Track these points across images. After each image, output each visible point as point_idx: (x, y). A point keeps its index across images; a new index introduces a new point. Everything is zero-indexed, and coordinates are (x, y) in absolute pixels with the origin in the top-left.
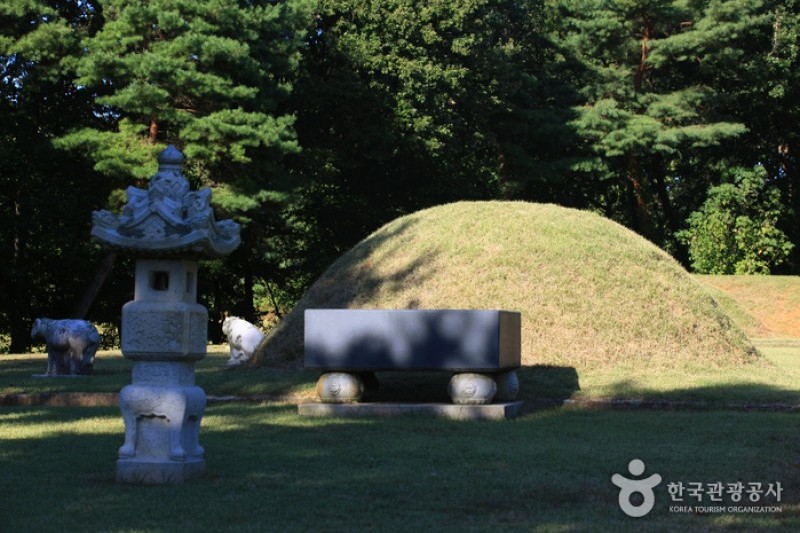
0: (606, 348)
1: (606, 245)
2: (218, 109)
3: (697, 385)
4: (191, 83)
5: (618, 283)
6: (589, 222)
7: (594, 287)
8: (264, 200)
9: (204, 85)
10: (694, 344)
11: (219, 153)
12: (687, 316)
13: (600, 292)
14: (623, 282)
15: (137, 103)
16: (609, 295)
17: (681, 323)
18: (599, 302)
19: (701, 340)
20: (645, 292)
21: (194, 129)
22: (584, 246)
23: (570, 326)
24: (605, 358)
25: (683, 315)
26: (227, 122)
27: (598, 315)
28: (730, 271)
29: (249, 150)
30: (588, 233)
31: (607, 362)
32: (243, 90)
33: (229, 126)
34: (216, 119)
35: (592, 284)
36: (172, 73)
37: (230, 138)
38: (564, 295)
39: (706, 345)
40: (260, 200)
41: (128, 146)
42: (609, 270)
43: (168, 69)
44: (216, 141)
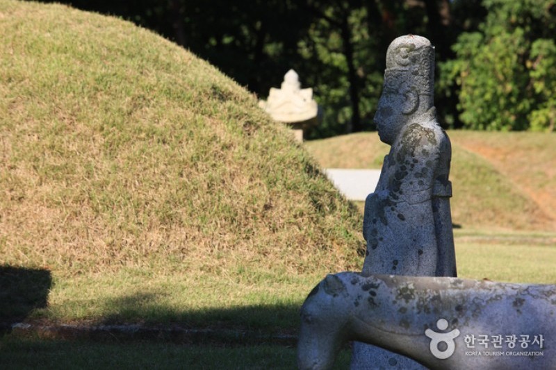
0: (109, 240)
1: (131, 72)
3: (247, 302)
5: (143, 135)
6: (113, 35)
7: (100, 140)
10: (262, 235)
12: (256, 191)
13: (111, 149)
14: (151, 133)
16: (125, 154)
17: (243, 202)
18: (106, 165)
19: (274, 230)
20: (189, 150)
22: (94, 73)
23: (52, 204)
24: (106, 256)
25: (250, 188)
27: (103, 185)
28: (521, 124)
30: (105, 52)
31: (108, 262)
35: (98, 136)
38: (47, 152)
39: (284, 238)
42: (130, 114)
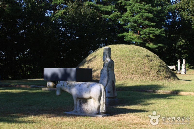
0: (123, 76)
2: (147, 28)
4: (141, 23)
7: (125, 63)
8: (159, 46)
9: (144, 23)
11: (148, 37)
12: (148, 69)
13: (127, 64)
14: (133, 62)
15: (131, 27)
17: (145, 71)
18: (125, 66)
21: (143, 32)
24: (121, 79)
26: (149, 30)
27: (123, 69)
29: (153, 36)
32: (153, 24)
33: (149, 31)
34: (147, 30)
36: (138, 21)
37: (149, 33)
40: (158, 46)
41: (132, 36)
43: (137, 20)
44: (147, 34)
